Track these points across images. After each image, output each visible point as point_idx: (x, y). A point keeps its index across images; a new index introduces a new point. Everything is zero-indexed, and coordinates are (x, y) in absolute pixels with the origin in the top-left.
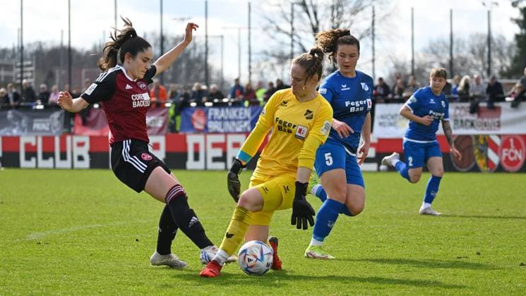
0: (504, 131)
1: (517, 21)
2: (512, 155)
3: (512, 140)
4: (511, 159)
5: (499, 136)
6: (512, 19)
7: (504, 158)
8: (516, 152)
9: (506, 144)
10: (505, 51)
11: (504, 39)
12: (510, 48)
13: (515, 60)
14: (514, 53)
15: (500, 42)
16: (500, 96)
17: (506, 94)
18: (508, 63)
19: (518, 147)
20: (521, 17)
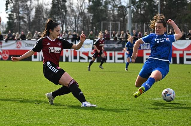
0: (3, 49)
1: (8, 18)
2: (5, 55)
3: (5, 51)
4: (5, 57)
5: (2, 50)
6: (6, 17)
7: (3, 56)
8: (6, 55)
9: (4, 52)
10: (4, 26)
11: (4, 23)
12: (5, 25)
13: (7, 28)
14: (7, 26)
15: (3, 24)
16: (2, 39)
17: (4, 38)
18: (5, 29)
19: (7, 53)
20: (9, 16)
